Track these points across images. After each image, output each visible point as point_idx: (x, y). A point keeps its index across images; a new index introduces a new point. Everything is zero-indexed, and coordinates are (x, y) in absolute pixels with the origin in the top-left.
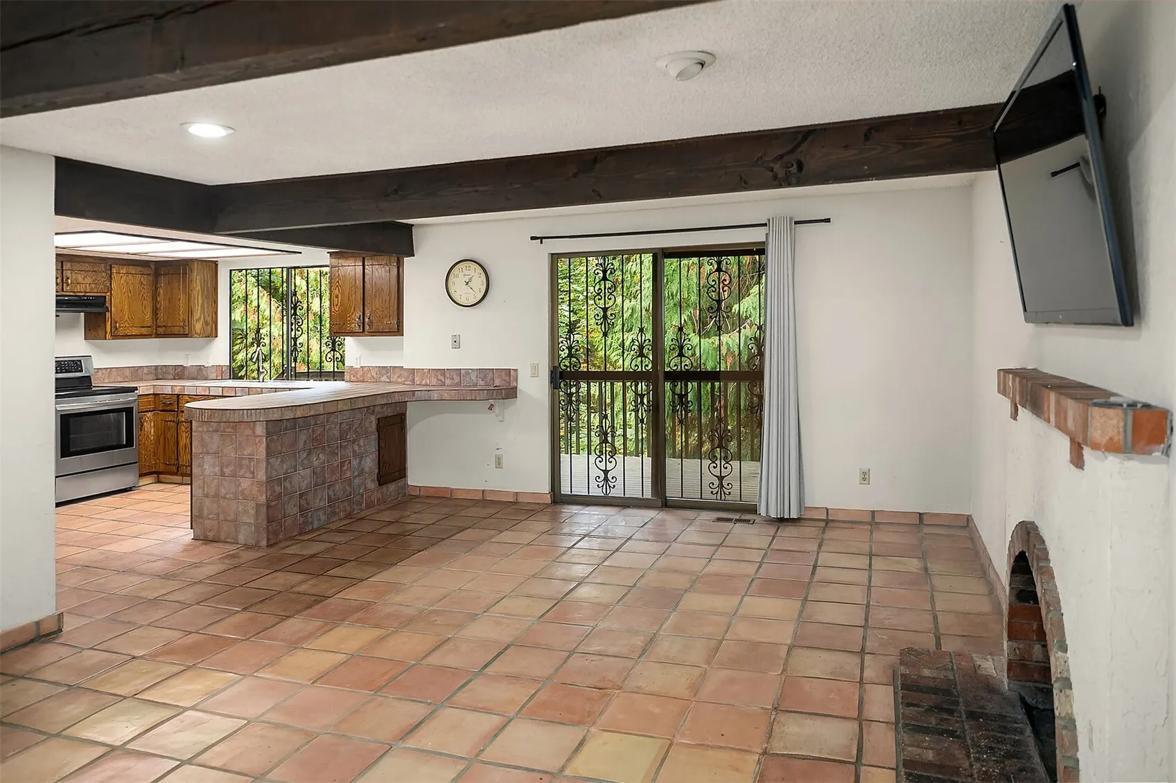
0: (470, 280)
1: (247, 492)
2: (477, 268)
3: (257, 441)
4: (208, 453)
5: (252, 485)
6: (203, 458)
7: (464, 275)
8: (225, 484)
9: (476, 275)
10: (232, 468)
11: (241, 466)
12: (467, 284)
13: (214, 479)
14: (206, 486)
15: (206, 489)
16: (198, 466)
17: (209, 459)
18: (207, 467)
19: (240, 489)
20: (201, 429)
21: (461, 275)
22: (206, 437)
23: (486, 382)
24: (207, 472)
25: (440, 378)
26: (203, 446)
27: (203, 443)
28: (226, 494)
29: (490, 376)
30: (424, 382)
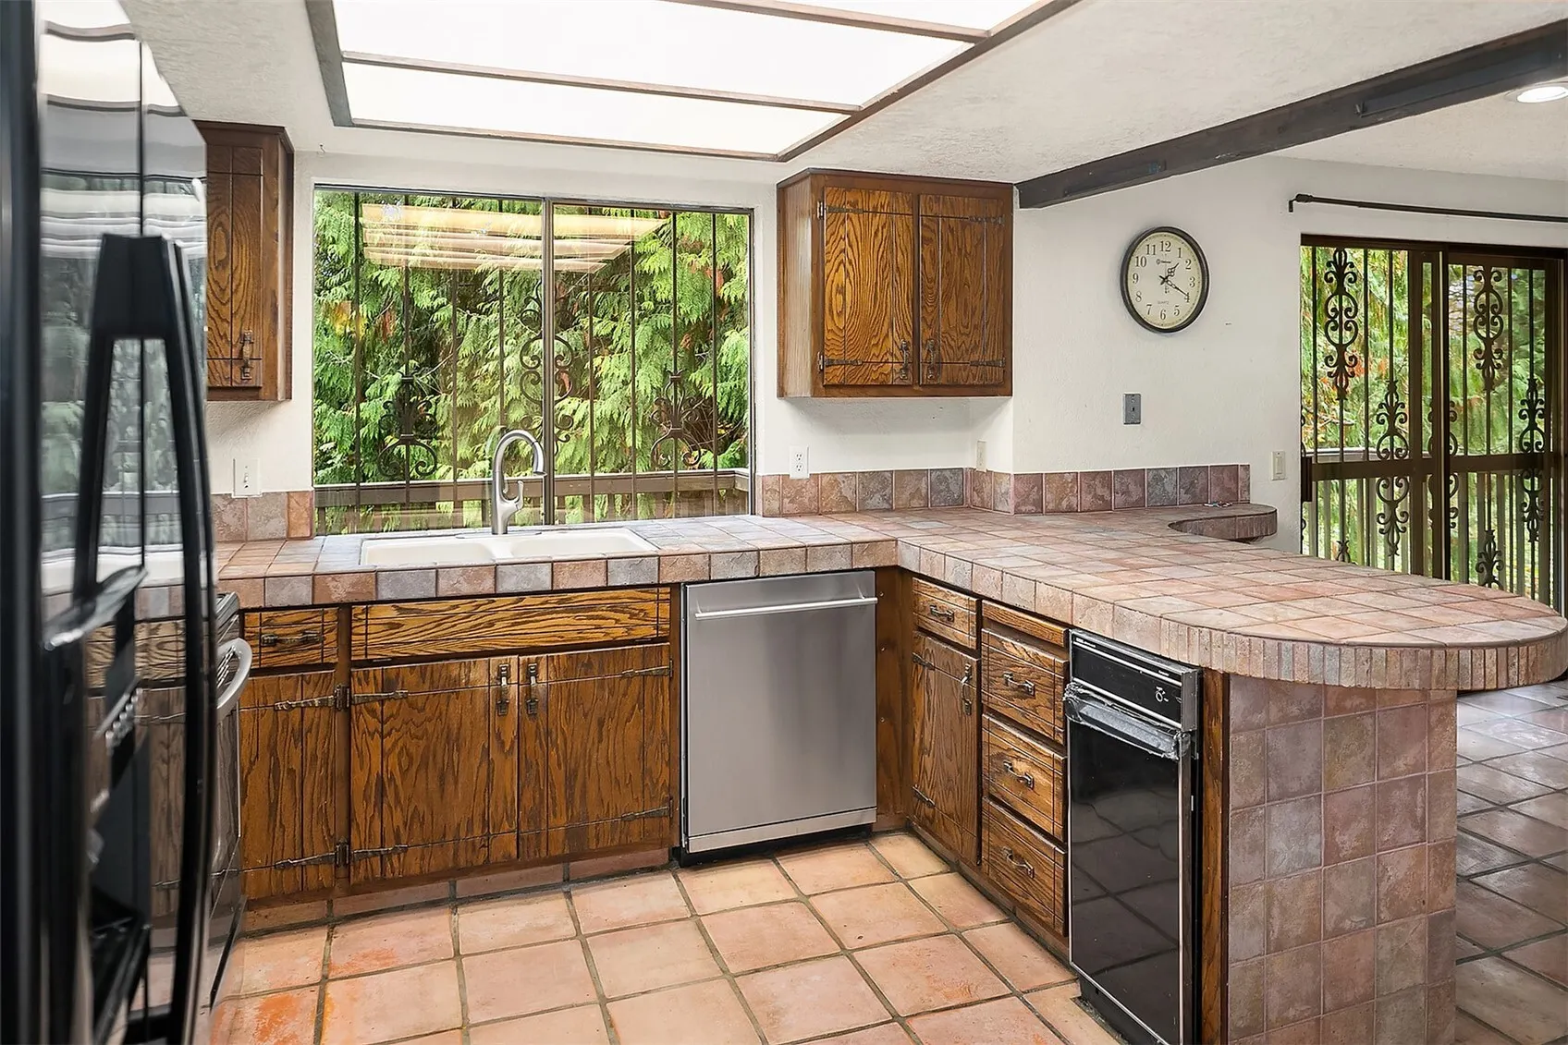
0: (1171, 272)
1: (1404, 893)
2: (1183, 247)
3: (1434, 719)
4: (1284, 796)
5: (1419, 863)
6: (1267, 816)
7: (1158, 262)
8: (1338, 885)
9: (1183, 264)
10: (1361, 825)
11: (1387, 813)
12: (1165, 280)
13: (1304, 879)
14: (1275, 911)
15: (1276, 923)
16: (1252, 852)
17: (1285, 817)
18: (1282, 845)
19: (1384, 887)
20: (1259, 718)
21: (1151, 259)
22: (1279, 743)
23: (1194, 496)
24: (1280, 864)
25: (1100, 491)
26: (1266, 775)
27: (1267, 765)
28: (1342, 918)
29: (1200, 483)
30: (1064, 503)
